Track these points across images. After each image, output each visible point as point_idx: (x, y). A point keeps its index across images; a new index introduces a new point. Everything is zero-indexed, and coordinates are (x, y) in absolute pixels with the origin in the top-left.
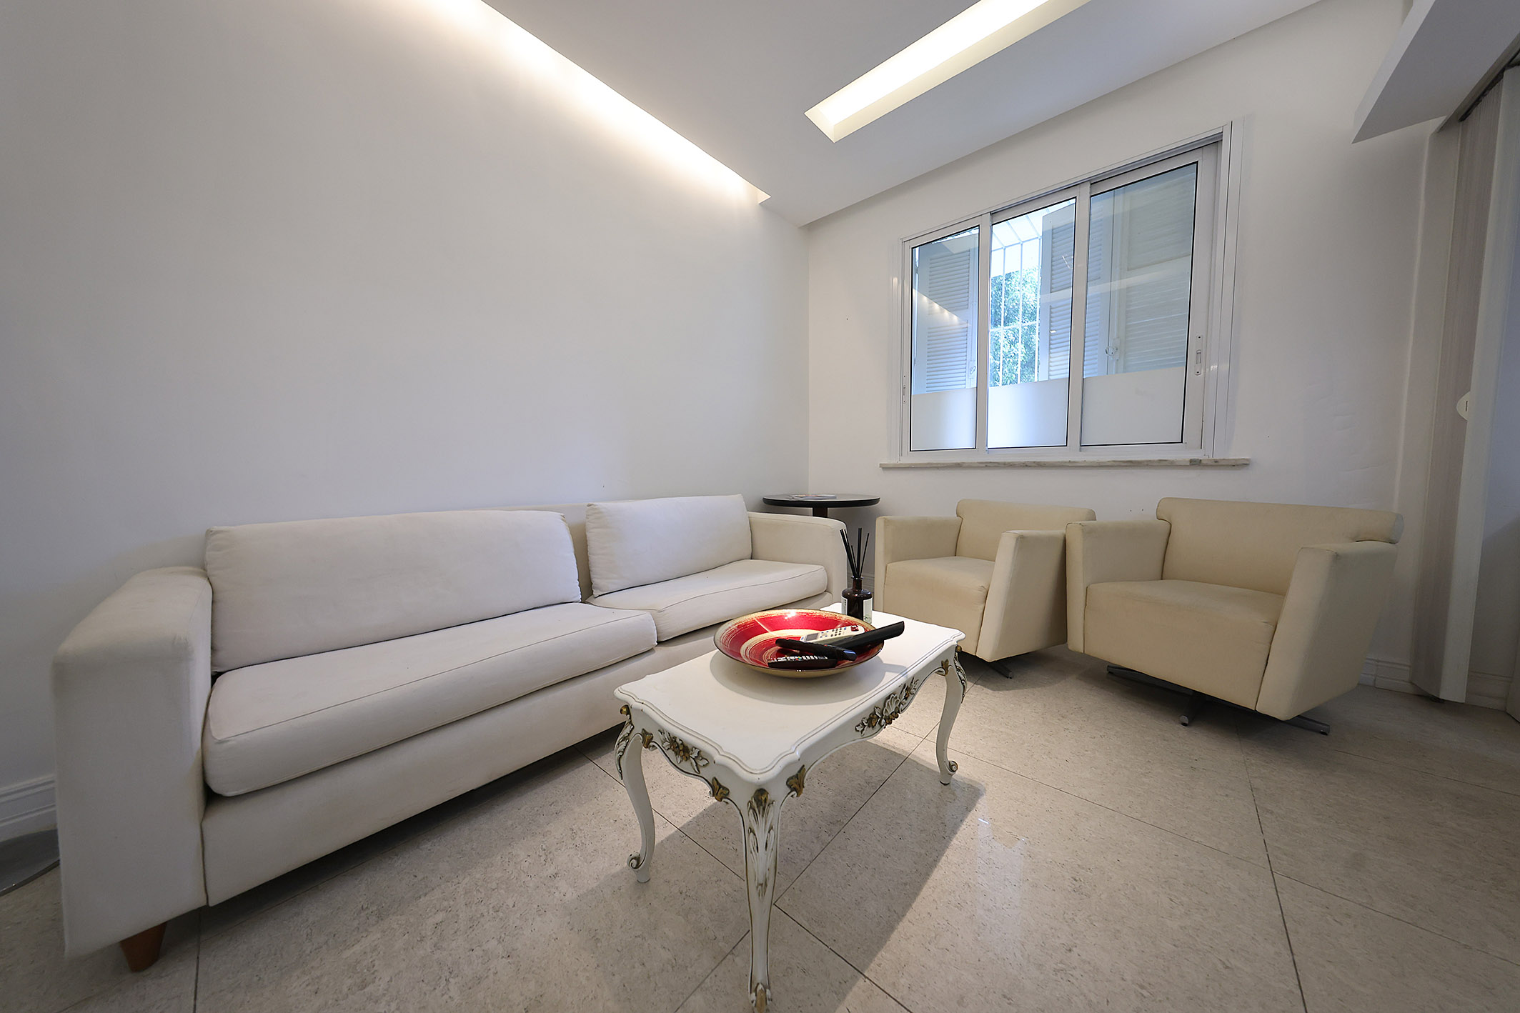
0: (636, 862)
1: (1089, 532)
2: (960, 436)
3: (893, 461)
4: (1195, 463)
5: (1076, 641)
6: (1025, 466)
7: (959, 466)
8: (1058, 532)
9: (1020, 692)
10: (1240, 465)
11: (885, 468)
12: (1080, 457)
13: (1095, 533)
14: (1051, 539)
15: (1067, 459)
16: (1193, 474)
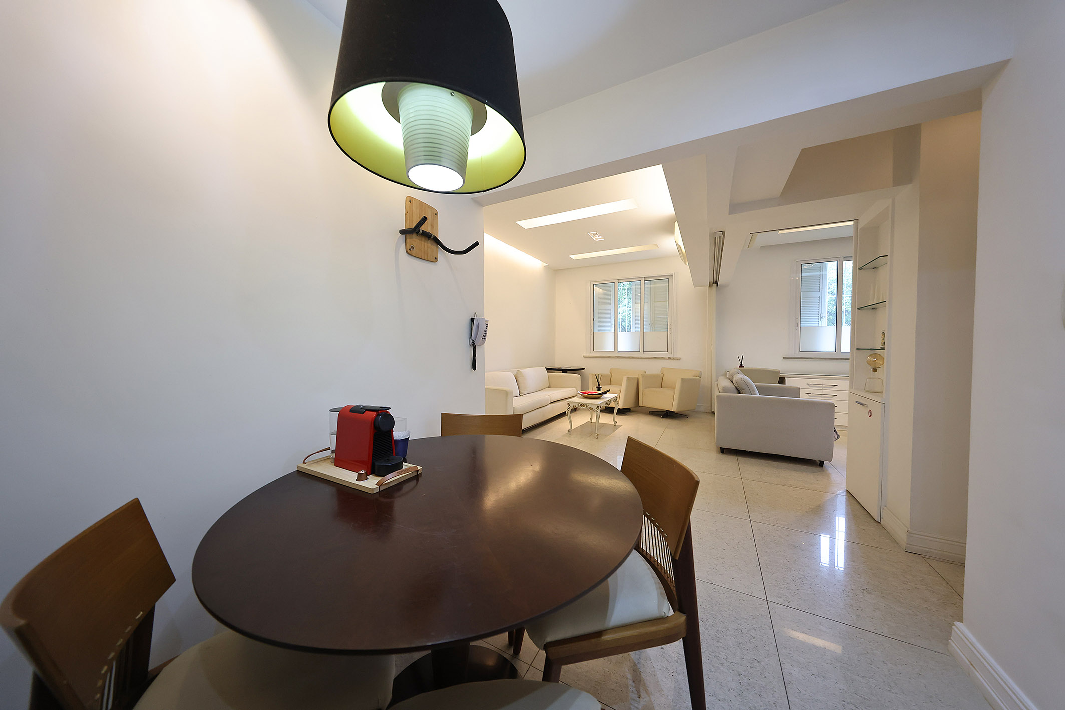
0: (569, 431)
1: (643, 376)
2: (610, 348)
3: (588, 355)
4: (670, 358)
5: (641, 404)
6: (629, 357)
7: (609, 357)
8: (637, 376)
9: (631, 415)
10: (679, 359)
11: (585, 357)
12: (643, 356)
13: (645, 376)
14: (635, 378)
15: (640, 356)
16: (669, 360)
